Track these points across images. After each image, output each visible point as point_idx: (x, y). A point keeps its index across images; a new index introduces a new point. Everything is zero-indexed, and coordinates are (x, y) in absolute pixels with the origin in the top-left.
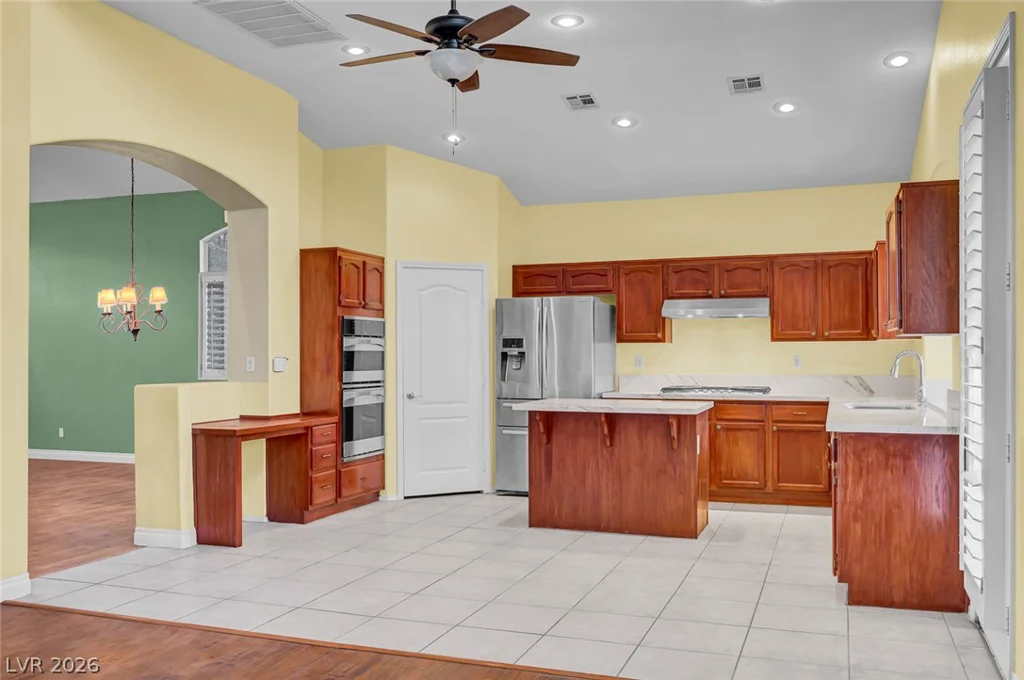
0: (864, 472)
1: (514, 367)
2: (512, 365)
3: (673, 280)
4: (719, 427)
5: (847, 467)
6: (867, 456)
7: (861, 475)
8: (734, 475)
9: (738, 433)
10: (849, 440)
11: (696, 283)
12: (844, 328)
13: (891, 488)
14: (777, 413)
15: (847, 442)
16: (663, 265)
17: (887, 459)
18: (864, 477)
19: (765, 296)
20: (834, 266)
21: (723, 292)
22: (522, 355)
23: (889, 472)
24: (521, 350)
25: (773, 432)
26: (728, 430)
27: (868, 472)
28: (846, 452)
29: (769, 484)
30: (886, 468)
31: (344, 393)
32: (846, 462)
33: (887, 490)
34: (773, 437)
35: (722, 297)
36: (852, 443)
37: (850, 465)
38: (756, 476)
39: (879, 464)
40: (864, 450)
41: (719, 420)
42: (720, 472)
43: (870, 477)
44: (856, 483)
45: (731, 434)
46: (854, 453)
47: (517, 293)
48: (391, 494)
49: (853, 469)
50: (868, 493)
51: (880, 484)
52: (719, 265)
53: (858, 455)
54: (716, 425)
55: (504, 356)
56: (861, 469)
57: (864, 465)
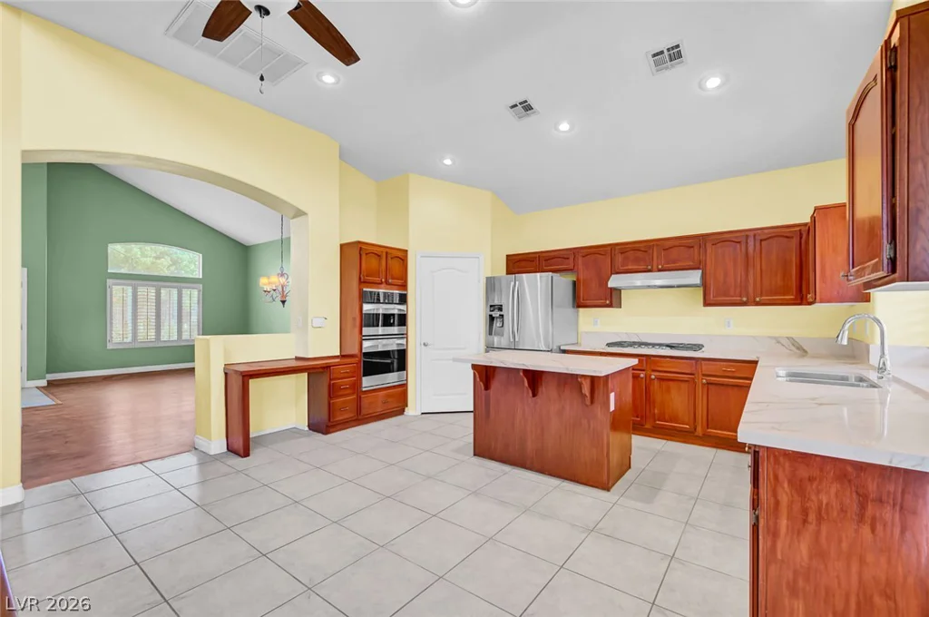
0: (812, 517)
1: (498, 325)
2: (497, 324)
3: (619, 258)
4: (653, 377)
5: (777, 503)
6: (818, 492)
7: (805, 521)
8: (667, 417)
9: (671, 383)
10: (781, 459)
11: (637, 260)
12: (776, 294)
13: (870, 558)
14: (706, 368)
15: (777, 461)
16: (612, 248)
17: (863, 507)
18: (812, 527)
19: (698, 268)
20: (765, 240)
21: (660, 267)
22: (502, 316)
23: (866, 530)
24: (502, 313)
25: (703, 384)
26: (661, 379)
27: (820, 519)
28: (776, 477)
29: (699, 429)
30: (861, 518)
31: (364, 342)
32: (775, 494)
33: (862, 561)
34: (703, 388)
35: (660, 270)
36: (787, 464)
37: (784, 499)
38: (686, 420)
39: (843, 510)
40: (811, 479)
41: (654, 371)
42: (654, 414)
43: (824, 529)
44: (797, 533)
45: (664, 384)
46: (790, 482)
47: (509, 272)
48: (411, 410)
49: (790, 507)
50: (819, 553)
51: (844, 545)
52: (657, 245)
53: (799, 487)
54: (650, 375)
55: (492, 319)
56: (805, 512)
57: (813, 505)
